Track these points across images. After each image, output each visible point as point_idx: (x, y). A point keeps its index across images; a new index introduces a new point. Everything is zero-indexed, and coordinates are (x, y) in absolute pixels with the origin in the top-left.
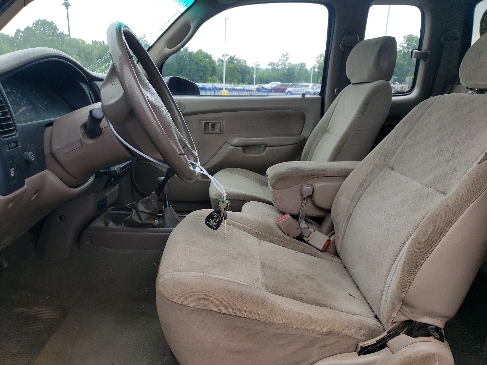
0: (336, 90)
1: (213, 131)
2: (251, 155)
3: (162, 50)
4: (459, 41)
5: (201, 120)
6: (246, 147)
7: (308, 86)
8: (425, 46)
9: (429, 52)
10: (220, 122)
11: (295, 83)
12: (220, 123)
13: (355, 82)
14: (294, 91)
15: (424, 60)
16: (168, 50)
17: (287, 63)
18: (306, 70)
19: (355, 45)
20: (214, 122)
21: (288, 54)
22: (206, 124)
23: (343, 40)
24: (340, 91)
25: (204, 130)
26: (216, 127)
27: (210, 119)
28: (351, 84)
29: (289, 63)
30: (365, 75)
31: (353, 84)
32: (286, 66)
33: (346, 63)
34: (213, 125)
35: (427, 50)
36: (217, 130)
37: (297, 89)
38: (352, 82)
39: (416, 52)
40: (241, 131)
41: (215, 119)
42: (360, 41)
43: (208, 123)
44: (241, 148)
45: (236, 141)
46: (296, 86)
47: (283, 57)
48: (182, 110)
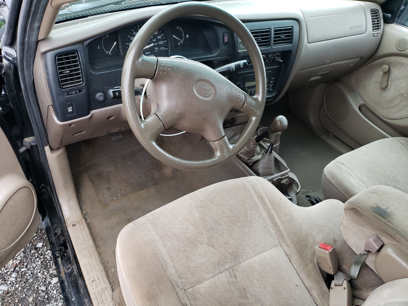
48: (404, 49)
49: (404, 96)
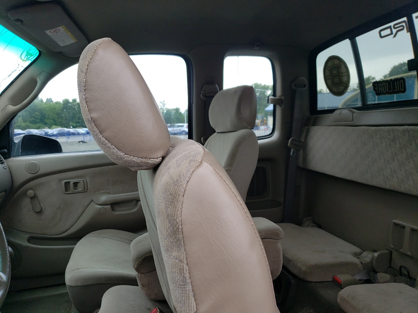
0: (203, 139)
1: (76, 190)
2: (121, 212)
3: (5, 108)
4: (306, 88)
5: (60, 180)
6: (114, 205)
7: (183, 126)
8: (279, 93)
9: (283, 98)
10: (83, 179)
11: (172, 124)
12: (83, 181)
13: (220, 132)
14: (172, 130)
15: (280, 106)
16: (12, 108)
17: (164, 108)
18: (180, 113)
19: (216, 94)
20: (76, 180)
21: (164, 101)
22: (67, 184)
23: (203, 90)
24: (207, 140)
25: (64, 190)
26: (79, 185)
27: (70, 178)
28: (216, 133)
29: (166, 108)
30: (228, 125)
31: (218, 133)
32: (163, 110)
33: (208, 113)
34: (76, 184)
35: (280, 96)
36: (80, 189)
37: (175, 129)
38: (217, 131)
39: (272, 99)
40: (109, 187)
41: (77, 177)
42: (220, 91)
43: (69, 182)
44: (109, 206)
45: (104, 198)
46: (173, 126)
47: (161, 103)
48: (36, 172)
49: (62, 207)
